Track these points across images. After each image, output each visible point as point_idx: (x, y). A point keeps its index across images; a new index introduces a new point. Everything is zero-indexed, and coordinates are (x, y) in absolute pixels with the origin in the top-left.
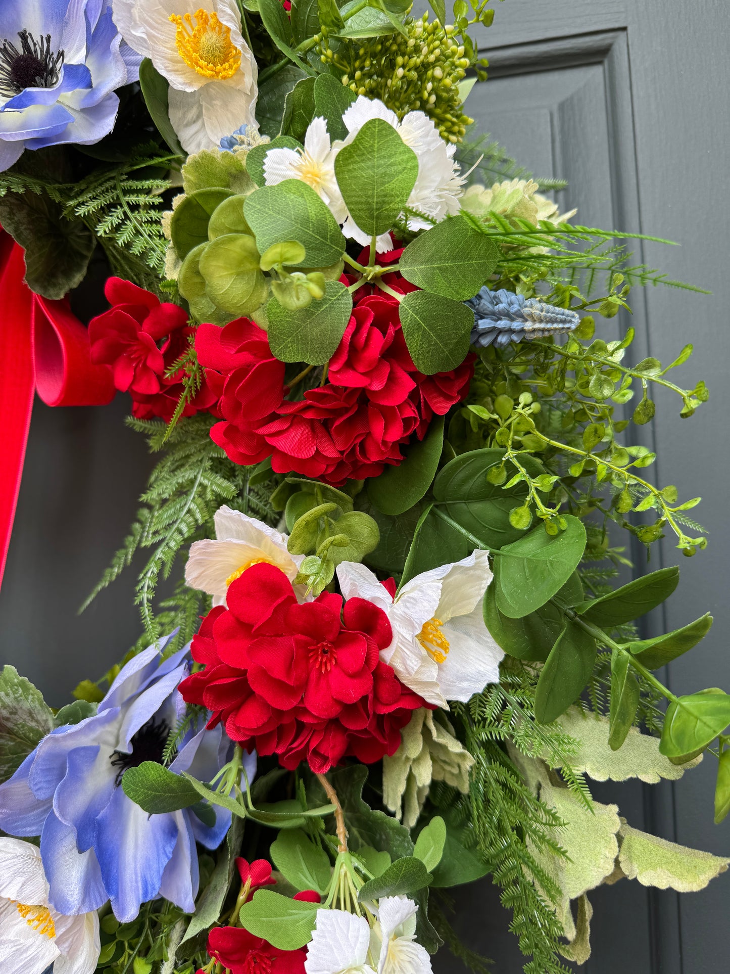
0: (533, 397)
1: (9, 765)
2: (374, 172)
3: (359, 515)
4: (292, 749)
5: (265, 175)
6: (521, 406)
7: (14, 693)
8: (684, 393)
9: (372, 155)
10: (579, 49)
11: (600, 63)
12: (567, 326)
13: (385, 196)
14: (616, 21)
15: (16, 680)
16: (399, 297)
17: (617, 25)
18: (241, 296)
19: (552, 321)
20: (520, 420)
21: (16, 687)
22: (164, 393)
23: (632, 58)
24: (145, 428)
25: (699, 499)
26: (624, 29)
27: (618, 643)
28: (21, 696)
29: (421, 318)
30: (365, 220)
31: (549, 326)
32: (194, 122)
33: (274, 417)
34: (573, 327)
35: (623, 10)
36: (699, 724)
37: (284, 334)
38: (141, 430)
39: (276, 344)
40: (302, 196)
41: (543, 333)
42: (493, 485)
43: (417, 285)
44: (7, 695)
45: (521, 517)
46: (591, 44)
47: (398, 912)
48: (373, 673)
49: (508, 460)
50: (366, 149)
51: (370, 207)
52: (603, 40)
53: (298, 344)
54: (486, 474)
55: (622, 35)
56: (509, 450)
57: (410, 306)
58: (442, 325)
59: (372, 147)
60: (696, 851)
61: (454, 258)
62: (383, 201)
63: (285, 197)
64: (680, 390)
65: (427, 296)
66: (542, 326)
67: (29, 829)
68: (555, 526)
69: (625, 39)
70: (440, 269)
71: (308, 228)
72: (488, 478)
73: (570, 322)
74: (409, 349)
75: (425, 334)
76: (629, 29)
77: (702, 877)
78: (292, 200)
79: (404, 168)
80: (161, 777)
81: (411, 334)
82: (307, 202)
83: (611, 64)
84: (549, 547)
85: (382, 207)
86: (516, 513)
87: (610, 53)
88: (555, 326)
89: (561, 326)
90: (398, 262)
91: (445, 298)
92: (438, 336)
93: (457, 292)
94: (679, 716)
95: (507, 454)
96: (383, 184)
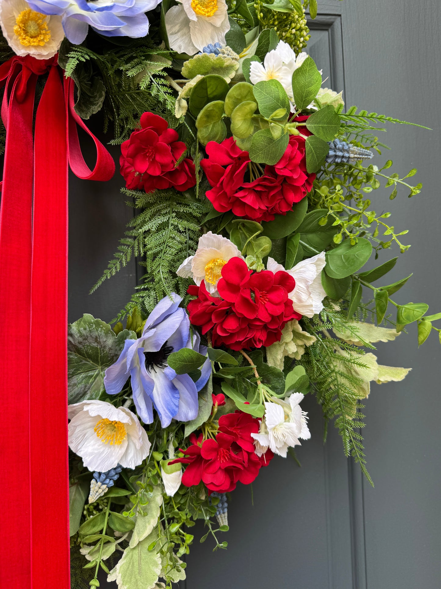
0: (341, 187)
1: (74, 369)
2: (306, 81)
3: (265, 238)
4: (248, 338)
5: (250, 74)
6: (337, 191)
7: (90, 328)
8: (412, 188)
9: (306, 74)
10: (319, 21)
11: (327, 30)
12: (369, 157)
13: (309, 93)
14: (337, 11)
15: (92, 321)
16: (305, 137)
17: (337, 13)
18: (244, 130)
19: (362, 154)
20: (336, 197)
21: (92, 325)
22: (163, 175)
23: (343, 31)
24: (133, 195)
25: (408, 231)
26: (340, 15)
27: (376, 288)
28: (94, 329)
29: (313, 148)
30: (299, 102)
31: (361, 156)
32: (176, 33)
33: (241, 189)
34: (371, 157)
35: (339, 6)
36: (415, 312)
37: (258, 150)
38: (130, 196)
39: (253, 153)
40: (277, 88)
41: (357, 159)
42: (320, 226)
43: (313, 133)
44: (85, 329)
45: (338, 238)
46: (324, 20)
47: (297, 399)
48: (284, 303)
49: (330, 214)
50: (304, 70)
51: (302, 97)
52: (330, 19)
53: (264, 155)
54: (318, 221)
55: (339, 18)
56: (330, 210)
57: (309, 142)
58: (319, 152)
59: (306, 70)
60: (397, 368)
61: (328, 123)
62: (308, 95)
63: (271, 87)
64: (410, 186)
65: (316, 138)
66: (358, 156)
67: (112, 391)
68: (354, 241)
69: (340, 20)
70: (322, 127)
71: (279, 102)
72: (319, 222)
73: (370, 155)
74: (307, 161)
75: (313, 156)
76: (342, 16)
77: (402, 376)
78: (273, 89)
79: (317, 81)
80: (190, 354)
81: (308, 154)
82: (279, 91)
83: (333, 31)
84: (350, 251)
85: (307, 97)
86: (336, 236)
87: (332, 26)
88: (364, 156)
89: (366, 157)
90: (306, 122)
91: (322, 140)
92: (317, 156)
93: (326, 138)
94: (405, 311)
95: (329, 212)
96: (309, 87)
